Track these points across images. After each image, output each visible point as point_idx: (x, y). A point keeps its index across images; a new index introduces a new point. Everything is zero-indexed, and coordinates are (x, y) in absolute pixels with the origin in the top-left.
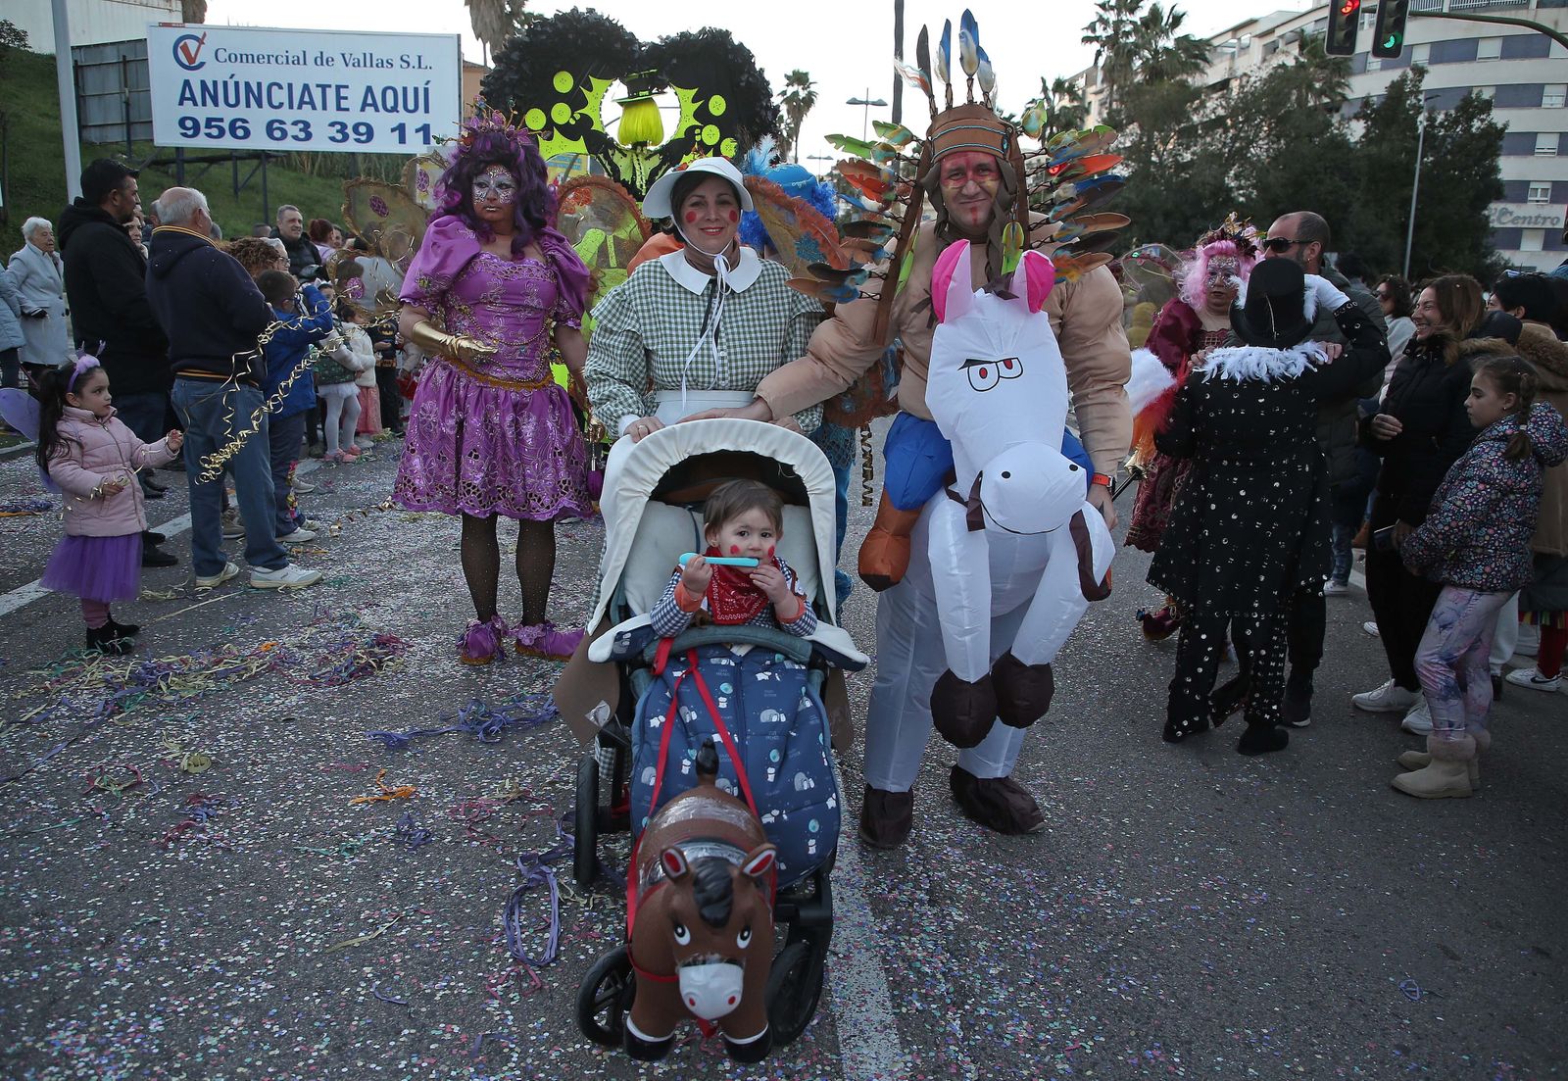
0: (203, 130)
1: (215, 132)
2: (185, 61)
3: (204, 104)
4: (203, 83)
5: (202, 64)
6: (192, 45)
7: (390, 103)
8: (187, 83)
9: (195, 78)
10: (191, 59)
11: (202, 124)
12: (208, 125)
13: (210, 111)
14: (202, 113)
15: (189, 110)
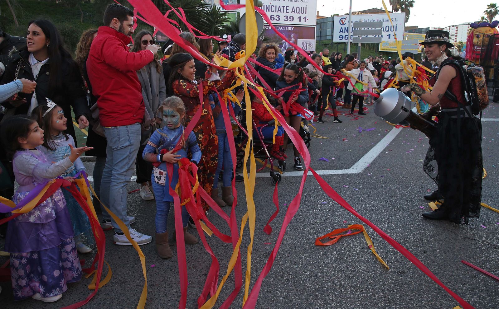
0: (344, 38)
1: (346, 38)
2: (342, 24)
3: (345, 32)
4: (345, 28)
5: (345, 24)
6: (344, 20)
7: (387, 30)
8: (342, 28)
9: (343, 27)
10: (343, 23)
11: (344, 36)
12: (345, 37)
13: (346, 34)
14: (344, 34)
15: (342, 34)
